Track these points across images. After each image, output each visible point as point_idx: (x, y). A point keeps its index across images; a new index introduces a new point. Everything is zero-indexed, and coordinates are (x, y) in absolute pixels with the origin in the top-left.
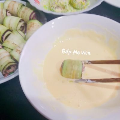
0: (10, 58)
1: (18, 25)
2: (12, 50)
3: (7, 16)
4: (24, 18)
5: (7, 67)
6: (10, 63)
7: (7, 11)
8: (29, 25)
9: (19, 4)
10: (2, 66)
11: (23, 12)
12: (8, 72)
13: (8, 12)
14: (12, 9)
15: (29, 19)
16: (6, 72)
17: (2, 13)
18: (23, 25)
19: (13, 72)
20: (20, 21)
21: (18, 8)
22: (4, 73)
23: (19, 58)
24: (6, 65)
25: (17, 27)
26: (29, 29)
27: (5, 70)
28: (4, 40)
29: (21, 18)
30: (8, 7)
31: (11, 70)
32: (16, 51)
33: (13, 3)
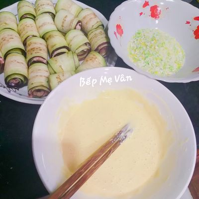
0: (47, 81)
1: (80, 47)
2: (55, 73)
3: (75, 28)
4: (92, 43)
5: (37, 88)
6: (43, 86)
7: (79, 22)
8: (91, 55)
9: (98, 22)
10: (32, 84)
11: (96, 36)
12: (35, 93)
13: (80, 24)
14: (86, 23)
15: (96, 47)
16: (33, 93)
17: (72, 22)
18: (85, 50)
19: (40, 97)
20: (86, 44)
21: (93, 26)
22: (30, 93)
23: (55, 88)
24: (37, 86)
25: (77, 49)
26: (87, 61)
27: (33, 90)
28: (53, 55)
29: (88, 41)
30: (84, 18)
31: (39, 94)
32: (57, 78)
33: (93, 16)
